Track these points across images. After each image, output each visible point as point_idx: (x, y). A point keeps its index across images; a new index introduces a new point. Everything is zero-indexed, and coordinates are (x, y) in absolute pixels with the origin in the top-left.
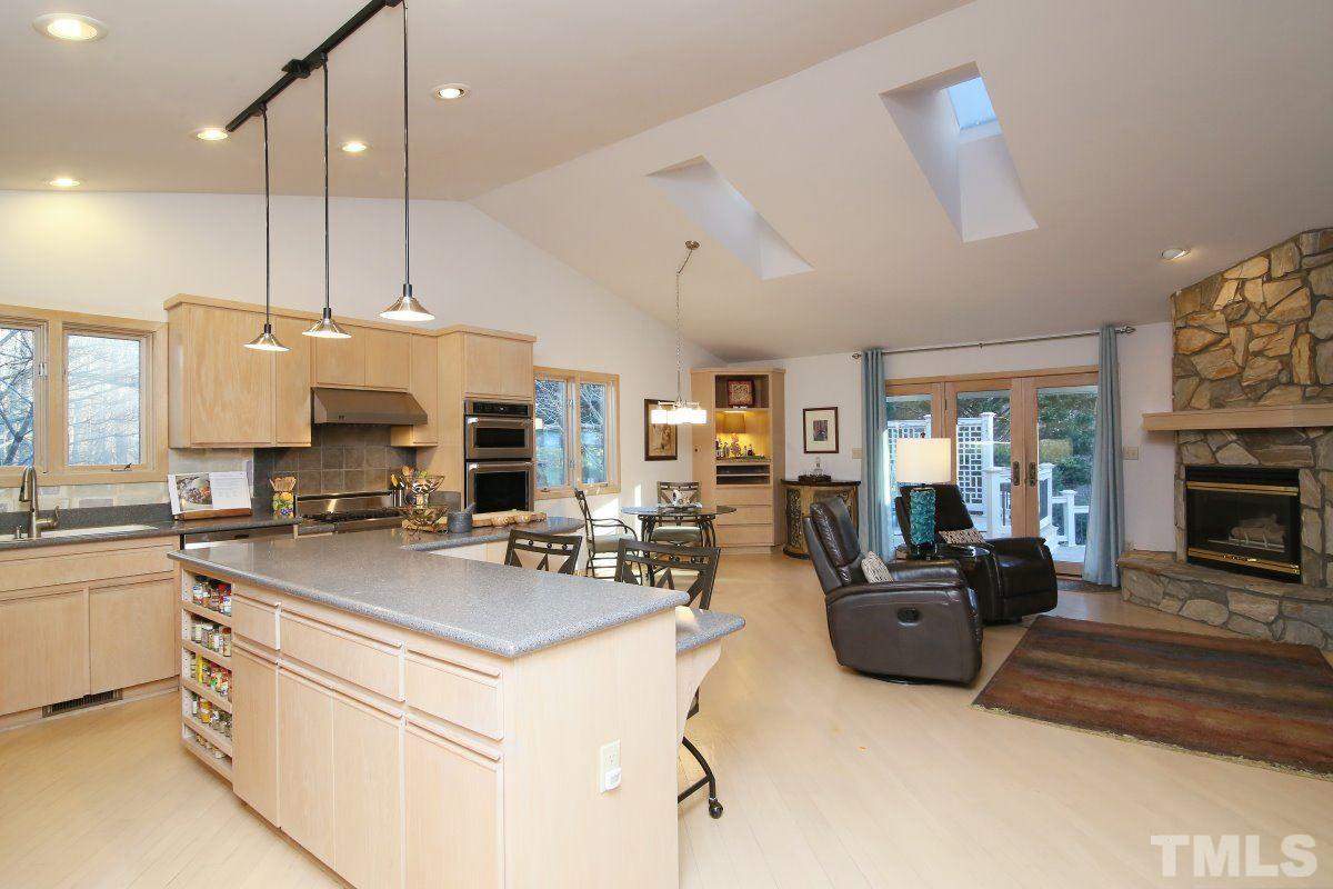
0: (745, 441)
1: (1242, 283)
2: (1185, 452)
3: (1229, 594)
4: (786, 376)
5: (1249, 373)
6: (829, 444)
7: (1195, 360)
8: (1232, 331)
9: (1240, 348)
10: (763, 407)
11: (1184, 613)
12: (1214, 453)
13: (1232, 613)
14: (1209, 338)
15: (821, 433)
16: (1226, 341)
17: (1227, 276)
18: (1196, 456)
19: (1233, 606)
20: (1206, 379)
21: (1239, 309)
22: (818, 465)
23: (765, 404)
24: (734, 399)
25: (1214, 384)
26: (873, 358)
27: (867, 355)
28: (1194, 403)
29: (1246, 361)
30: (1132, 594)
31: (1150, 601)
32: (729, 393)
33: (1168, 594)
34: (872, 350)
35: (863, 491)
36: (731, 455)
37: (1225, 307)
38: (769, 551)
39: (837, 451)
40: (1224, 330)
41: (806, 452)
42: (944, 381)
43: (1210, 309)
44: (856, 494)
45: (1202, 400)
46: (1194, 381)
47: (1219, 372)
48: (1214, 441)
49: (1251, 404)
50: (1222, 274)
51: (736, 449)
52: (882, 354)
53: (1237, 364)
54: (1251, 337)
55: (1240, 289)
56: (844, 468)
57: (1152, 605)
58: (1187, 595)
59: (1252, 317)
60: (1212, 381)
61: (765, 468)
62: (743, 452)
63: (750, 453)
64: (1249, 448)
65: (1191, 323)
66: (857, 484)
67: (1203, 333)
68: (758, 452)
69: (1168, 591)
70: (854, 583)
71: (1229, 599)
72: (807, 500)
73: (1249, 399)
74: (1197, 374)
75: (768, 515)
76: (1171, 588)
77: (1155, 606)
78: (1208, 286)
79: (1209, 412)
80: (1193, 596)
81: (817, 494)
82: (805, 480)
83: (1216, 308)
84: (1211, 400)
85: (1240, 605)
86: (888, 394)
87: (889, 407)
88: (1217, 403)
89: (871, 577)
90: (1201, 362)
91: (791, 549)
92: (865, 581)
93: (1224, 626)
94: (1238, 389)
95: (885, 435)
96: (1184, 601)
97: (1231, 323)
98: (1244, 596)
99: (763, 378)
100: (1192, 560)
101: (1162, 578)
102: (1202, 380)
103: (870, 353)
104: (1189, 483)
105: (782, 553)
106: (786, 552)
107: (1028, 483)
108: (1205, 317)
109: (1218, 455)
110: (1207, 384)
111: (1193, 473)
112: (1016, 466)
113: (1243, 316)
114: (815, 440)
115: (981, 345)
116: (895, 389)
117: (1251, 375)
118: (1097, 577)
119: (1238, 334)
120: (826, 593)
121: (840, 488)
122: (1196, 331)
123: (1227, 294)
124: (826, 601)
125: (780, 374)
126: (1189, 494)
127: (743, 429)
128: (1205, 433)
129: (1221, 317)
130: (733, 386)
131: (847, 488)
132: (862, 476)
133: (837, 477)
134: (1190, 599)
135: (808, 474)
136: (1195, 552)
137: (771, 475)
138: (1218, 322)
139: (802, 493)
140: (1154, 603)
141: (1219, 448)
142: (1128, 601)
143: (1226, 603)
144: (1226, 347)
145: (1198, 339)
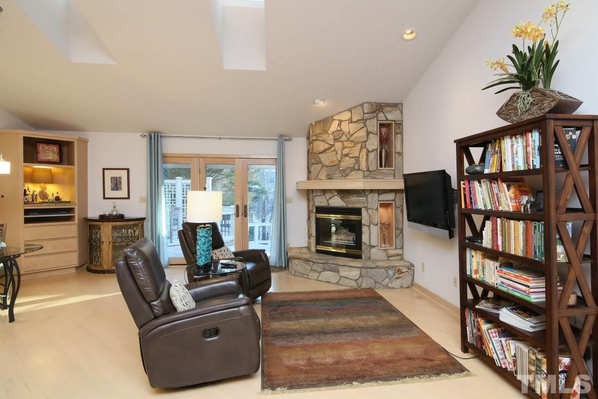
0: (52, 190)
1: (341, 121)
2: (315, 200)
3: (340, 267)
4: (88, 144)
5: (342, 164)
6: (123, 193)
7: (321, 156)
8: (336, 144)
9: (339, 152)
10: (69, 164)
11: (320, 278)
12: (328, 201)
13: (341, 277)
14: (327, 146)
15: (116, 185)
16: (333, 148)
17: (334, 118)
18: (321, 202)
19: (341, 274)
20: (324, 166)
21: (339, 134)
22: (115, 207)
23: (70, 162)
24: (42, 157)
25: (329, 168)
26: (154, 139)
27: (151, 137)
28: (320, 177)
29: (342, 158)
30: (295, 271)
31: (304, 274)
32: (37, 152)
33: (313, 270)
34: (154, 133)
35: (147, 225)
36: (39, 200)
37: (333, 132)
38: (74, 270)
39: (128, 198)
40: (333, 144)
41: (105, 198)
42: (199, 157)
43: (327, 132)
44: (142, 226)
45: (323, 175)
46: (320, 166)
47: (331, 162)
48: (328, 196)
49: (343, 178)
50: (332, 117)
51: (43, 195)
52: (161, 136)
53: (338, 159)
54: (344, 148)
55: (339, 125)
56: (133, 209)
57: (305, 276)
58: (321, 270)
59: (344, 138)
60: (327, 167)
61: (71, 210)
62: (51, 198)
63: (58, 199)
64: (342, 198)
65: (319, 138)
66: (143, 219)
67: (324, 143)
68: (65, 198)
69: (313, 269)
70: (166, 313)
71: (340, 270)
72: (106, 232)
73: (342, 176)
74: (321, 163)
75: (74, 244)
76: (314, 267)
77: (307, 276)
78: (325, 122)
79: (327, 181)
80: (325, 270)
81: (114, 228)
82: (103, 218)
83: (329, 132)
84: (327, 175)
85: (344, 272)
86: (164, 162)
87: (165, 171)
88: (330, 177)
89: (180, 306)
90: (323, 157)
91: (93, 268)
92: (174, 309)
93: (337, 283)
94: (338, 171)
95: (163, 188)
96: (320, 273)
97: (336, 140)
98: (346, 268)
99: (69, 144)
100: (318, 251)
101: (310, 262)
102: (323, 166)
103: (153, 135)
104: (317, 215)
105: (85, 270)
106: (89, 270)
107: (243, 215)
108: (325, 136)
109: (329, 201)
110: (325, 167)
111: (320, 210)
112: (237, 207)
113: (341, 137)
114: (112, 190)
115: (220, 139)
116: (169, 159)
117: (343, 165)
118: (276, 263)
119: (338, 145)
120: (140, 328)
121: (132, 223)
122: (321, 142)
123: (334, 127)
124: (139, 334)
125: (85, 142)
126: (317, 219)
127: (51, 180)
128: (324, 191)
129: (331, 137)
130: (41, 147)
131: (137, 222)
132: (147, 214)
133: (128, 215)
134: (323, 271)
135: (107, 214)
136: (320, 248)
137: (76, 214)
138: (330, 139)
139: (102, 227)
140: (306, 275)
141: (330, 198)
142: (294, 275)
143: (338, 272)
144: (332, 151)
145: (321, 146)
